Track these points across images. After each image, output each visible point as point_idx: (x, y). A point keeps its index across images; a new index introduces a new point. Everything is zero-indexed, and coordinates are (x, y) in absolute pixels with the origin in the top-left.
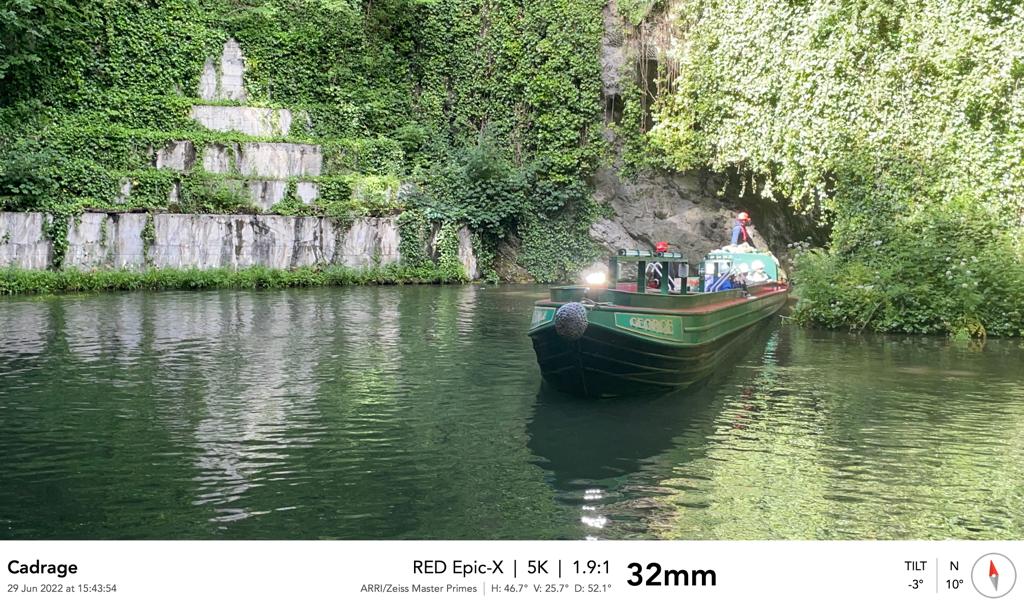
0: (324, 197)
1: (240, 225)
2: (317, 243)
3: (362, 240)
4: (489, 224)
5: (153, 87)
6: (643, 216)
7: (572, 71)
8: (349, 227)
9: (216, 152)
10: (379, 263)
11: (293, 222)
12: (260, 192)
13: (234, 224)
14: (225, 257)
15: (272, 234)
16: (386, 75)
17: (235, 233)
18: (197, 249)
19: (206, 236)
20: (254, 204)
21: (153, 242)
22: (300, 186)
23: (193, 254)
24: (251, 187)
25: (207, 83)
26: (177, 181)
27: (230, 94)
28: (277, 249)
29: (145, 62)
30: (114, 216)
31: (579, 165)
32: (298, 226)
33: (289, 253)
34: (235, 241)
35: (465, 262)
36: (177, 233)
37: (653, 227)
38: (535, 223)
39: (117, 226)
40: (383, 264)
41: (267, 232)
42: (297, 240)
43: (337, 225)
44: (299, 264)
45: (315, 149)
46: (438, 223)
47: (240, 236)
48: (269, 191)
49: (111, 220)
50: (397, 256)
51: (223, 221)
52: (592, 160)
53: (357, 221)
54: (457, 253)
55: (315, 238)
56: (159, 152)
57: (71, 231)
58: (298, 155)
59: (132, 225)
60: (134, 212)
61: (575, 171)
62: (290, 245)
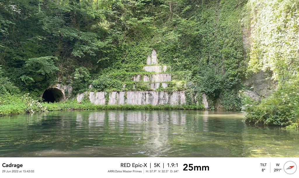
0: (168, 87)
1: (145, 94)
2: (164, 98)
3: (175, 97)
4: (210, 92)
5: (136, 63)
6: (263, 89)
7: (234, 46)
8: (172, 94)
9: (146, 76)
10: (180, 103)
11: (158, 93)
12: (153, 86)
13: (144, 94)
14: (142, 102)
15: (153, 96)
16: (192, 54)
17: (144, 96)
18: (136, 100)
19: (138, 97)
20: (152, 89)
21: (126, 98)
22: (163, 84)
23: (135, 101)
24: (151, 85)
25: (149, 61)
26: (135, 84)
27: (154, 63)
28: (154, 100)
29: (134, 57)
30: (118, 92)
31: (237, 74)
32: (159, 94)
33: (157, 101)
34: (144, 98)
35: (205, 104)
36: (131, 96)
37: (266, 92)
38: (226, 92)
39: (119, 95)
40: (181, 104)
41: (152, 95)
42: (159, 97)
43: (169, 93)
44: (160, 104)
45: (169, 75)
46: (196, 92)
47: (145, 97)
48: (155, 85)
49: (118, 93)
50: (185, 102)
51: (142, 93)
52: (241, 72)
53: (174, 92)
54: (202, 101)
55: (163, 97)
56: (134, 77)
57: (110, 96)
58: (165, 76)
59: (122, 94)
60: (123, 91)
61: (237, 76)
62: (157, 99)
